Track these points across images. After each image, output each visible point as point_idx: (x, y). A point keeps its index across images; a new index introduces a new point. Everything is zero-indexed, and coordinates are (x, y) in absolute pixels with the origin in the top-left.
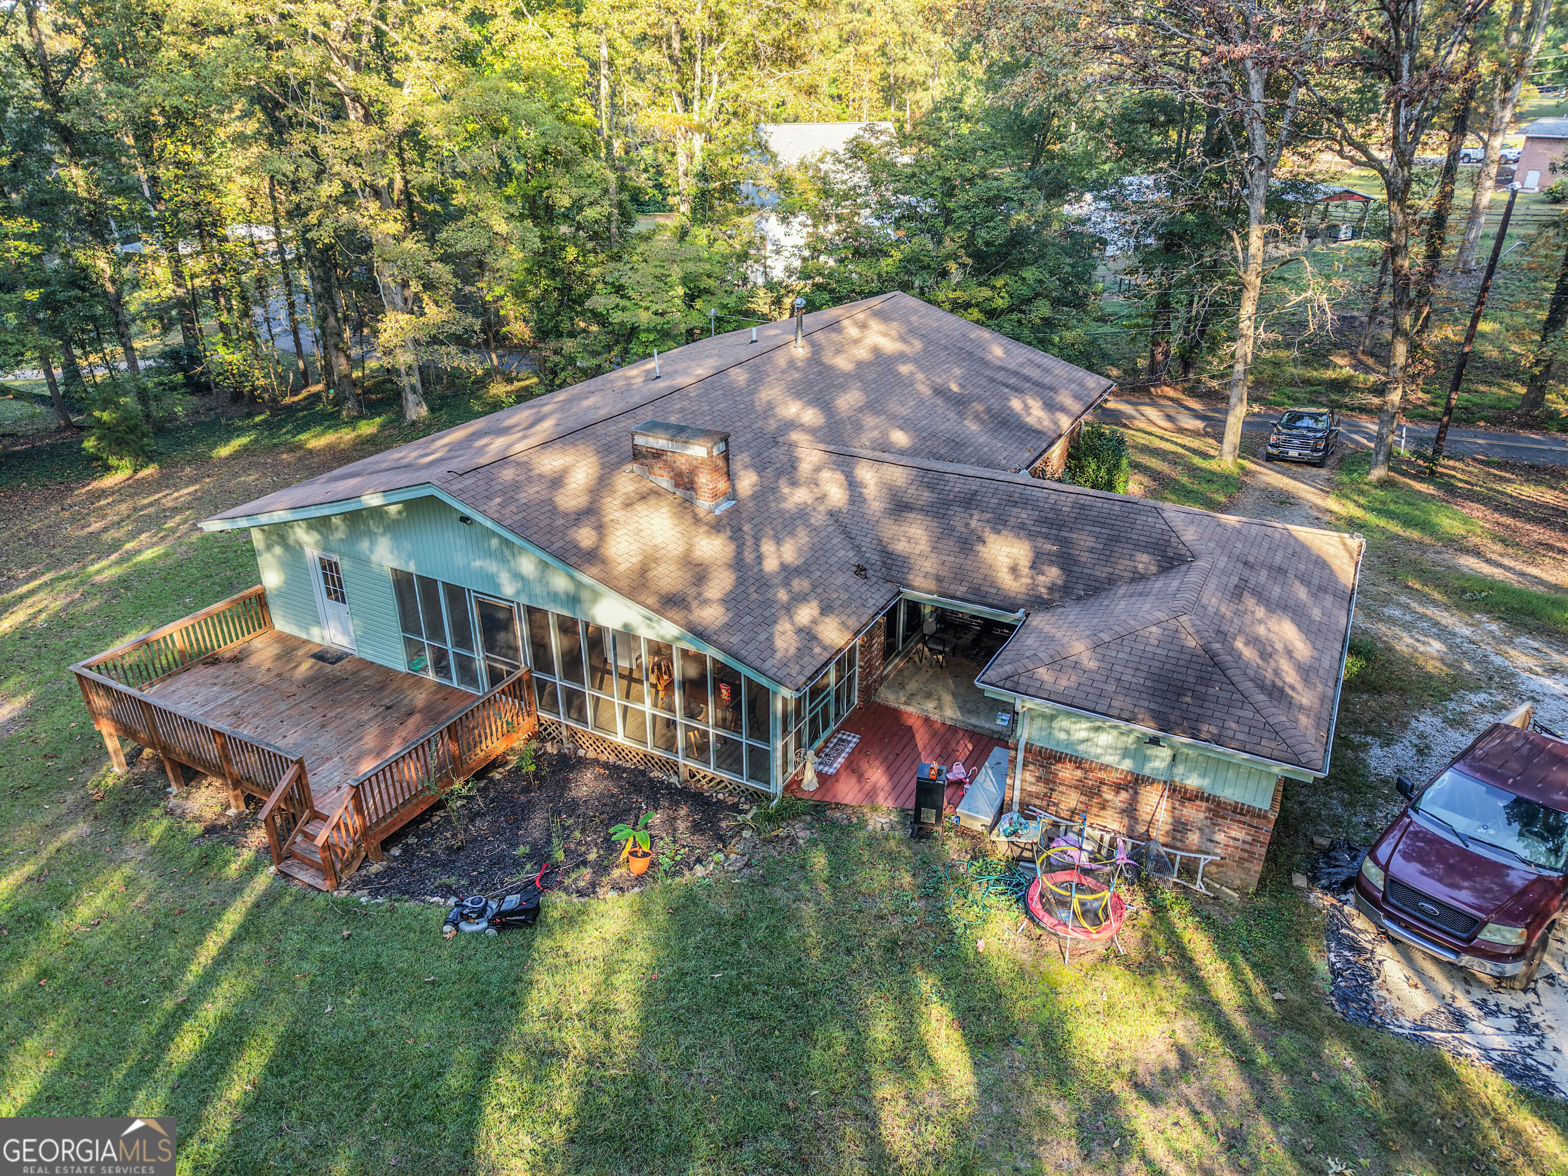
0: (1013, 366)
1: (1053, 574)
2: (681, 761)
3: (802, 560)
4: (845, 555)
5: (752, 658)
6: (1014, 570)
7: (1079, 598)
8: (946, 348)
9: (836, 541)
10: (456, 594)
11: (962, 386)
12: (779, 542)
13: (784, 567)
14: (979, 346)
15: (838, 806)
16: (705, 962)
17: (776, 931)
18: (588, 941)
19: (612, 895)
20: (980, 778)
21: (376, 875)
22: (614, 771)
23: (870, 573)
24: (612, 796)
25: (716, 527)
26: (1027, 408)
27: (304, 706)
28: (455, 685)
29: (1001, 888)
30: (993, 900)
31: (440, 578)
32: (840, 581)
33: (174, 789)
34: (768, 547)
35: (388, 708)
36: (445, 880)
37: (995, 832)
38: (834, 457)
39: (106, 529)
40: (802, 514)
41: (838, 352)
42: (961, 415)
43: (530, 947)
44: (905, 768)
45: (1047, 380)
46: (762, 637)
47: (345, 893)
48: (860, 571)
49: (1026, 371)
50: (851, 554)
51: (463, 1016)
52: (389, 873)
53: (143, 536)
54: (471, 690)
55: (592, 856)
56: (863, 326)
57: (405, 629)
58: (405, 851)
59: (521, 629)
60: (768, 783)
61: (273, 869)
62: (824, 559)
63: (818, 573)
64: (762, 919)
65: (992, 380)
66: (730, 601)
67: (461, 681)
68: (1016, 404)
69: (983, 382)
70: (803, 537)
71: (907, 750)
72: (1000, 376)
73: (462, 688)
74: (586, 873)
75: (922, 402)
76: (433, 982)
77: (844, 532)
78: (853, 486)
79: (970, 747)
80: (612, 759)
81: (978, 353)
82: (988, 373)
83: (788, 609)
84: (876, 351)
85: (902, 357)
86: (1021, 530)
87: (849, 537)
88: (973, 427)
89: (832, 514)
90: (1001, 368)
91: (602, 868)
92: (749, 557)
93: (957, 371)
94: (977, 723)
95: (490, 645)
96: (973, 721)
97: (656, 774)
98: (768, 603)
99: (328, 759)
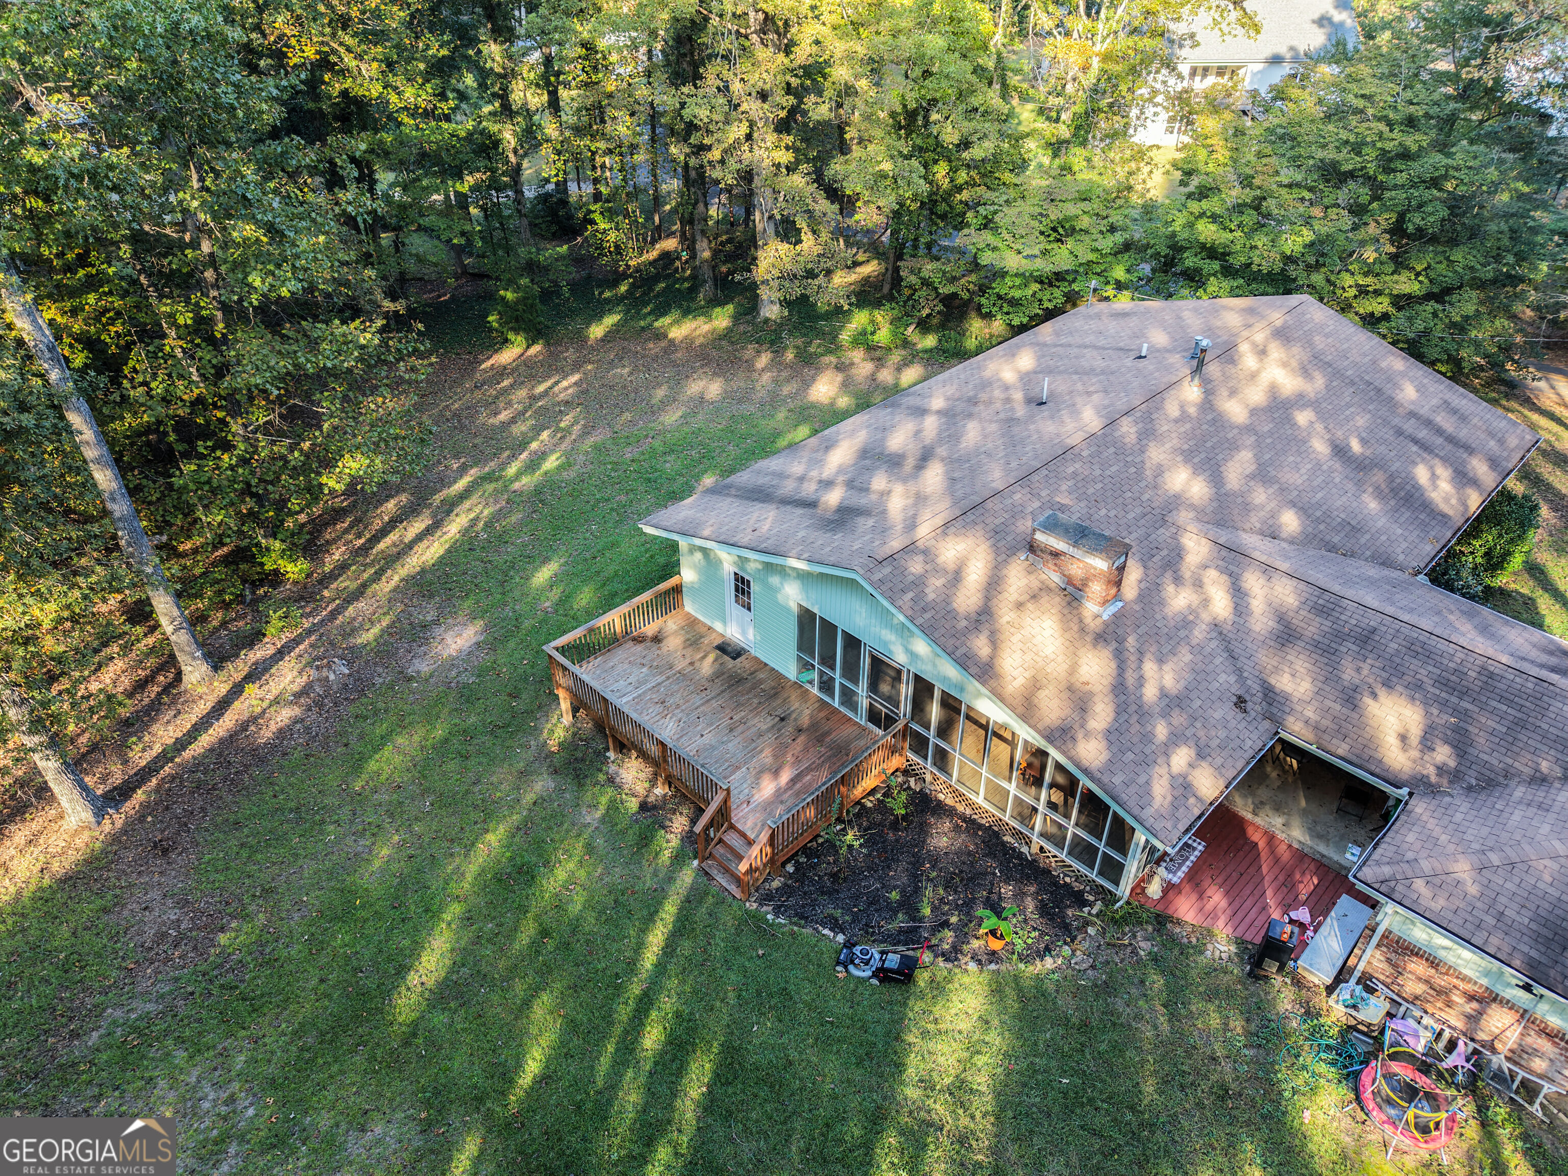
0: (1424, 411)
1: (1443, 754)
2: (1035, 839)
3: (1183, 683)
4: (1226, 680)
5: (1131, 804)
6: (1403, 738)
7: (1470, 788)
8: (1352, 383)
9: (1218, 661)
10: (853, 643)
11: (1364, 442)
12: (1161, 661)
13: (1163, 694)
14: (1389, 380)
15: (1179, 922)
16: (1053, 1063)
17: (1117, 1049)
18: (953, 1011)
19: (972, 966)
20: (1324, 930)
21: (777, 889)
22: (972, 825)
23: (1250, 705)
24: (969, 853)
25: (1101, 638)
26: (1434, 477)
27: (714, 704)
28: (836, 705)
29: (1332, 1056)
30: (1323, 1068)
31: (841, 627)
32: (1218, 715)
33: (611, 755)
34: (1149, 667)
35: (782, 719)
36: (830, 910)
37: (1334, 996)
38: (1224, 553)
39: (513, 421)
40: (1186, 623)
41: (1233, 393)
42: (1360, 484)
43: (905, 1004)
44: (1247, 891)
45: (1463, 434)
46: (1142, 780)
47: (755, 905)
48: (1240, 703)
49: (1441, 419)
50: (1232, 679)
51: (857, 1064)
52: (786, 890)
53: (545, 435)
54: (850, 714)
55: (954, 920)
56: (1262, 353)
57: (800, 649)
58: (797, 870)
59: (906, 690)
60: (1117, 884)
61: (696, 863)
62: (1205, 684)
63: (1199, 703)
64: (1103, 1031)
65: (1399, 432)
66: (1113, 735)
67: (842, 703)
68: (1422, 474)
69: (1389, 435)
70: (1185, 656)
71: (1252, 870)
72: (1409, 426)
73: (842, 709)
74: (949, 935)
75: (1319, 465)
76: (832, 1023)
77: (1227, 650)
78: (1238, 593)
79: (1316, 881)
80: (968, 812)
81: (1388, 389)
82: (1396, 421)
83: (1167, 749)
84: (1273, 390)
85: (1300, 401)
86: (1415, 690)
87: (1233, 657)
88: (1372, 505)
89: (1216, 626)
90: (1412, 414)
91: (963, 936)
92: (1130, 678)
93: (1361, 421)
94: (1325, 852)
95: (873, 687)
96: (1322, 848)
97: (1008, 838)
98: (1147, 737)
99: (738, 768)
